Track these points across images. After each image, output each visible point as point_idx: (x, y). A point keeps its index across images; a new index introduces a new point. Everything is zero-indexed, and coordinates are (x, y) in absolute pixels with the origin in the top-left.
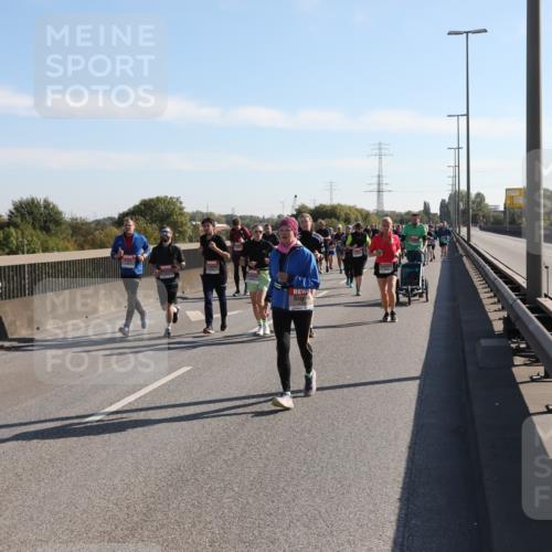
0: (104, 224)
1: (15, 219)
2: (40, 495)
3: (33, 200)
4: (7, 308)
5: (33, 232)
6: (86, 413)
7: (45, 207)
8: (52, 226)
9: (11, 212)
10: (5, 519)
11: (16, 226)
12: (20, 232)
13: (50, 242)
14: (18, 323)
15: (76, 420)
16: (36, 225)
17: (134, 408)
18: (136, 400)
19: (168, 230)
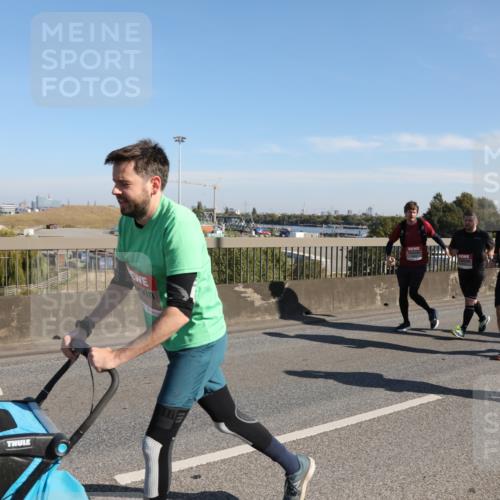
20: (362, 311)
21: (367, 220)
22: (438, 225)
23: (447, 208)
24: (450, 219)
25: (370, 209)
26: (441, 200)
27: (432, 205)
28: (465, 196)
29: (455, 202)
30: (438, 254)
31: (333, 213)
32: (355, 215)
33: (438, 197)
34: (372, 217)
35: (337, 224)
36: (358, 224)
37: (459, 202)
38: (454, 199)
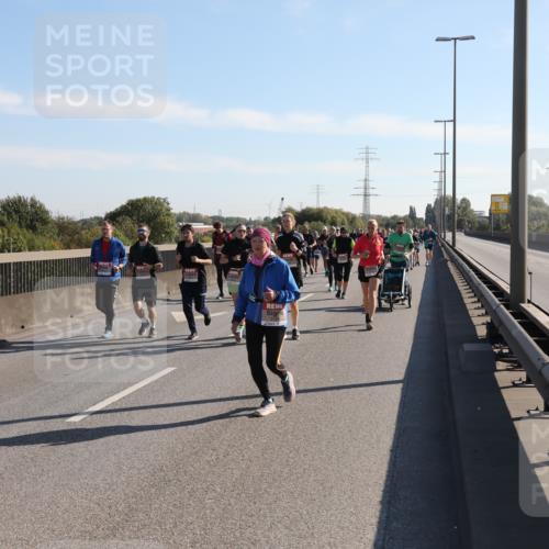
0: (91, 224)
1: (2, 217)
5: (19, 230)
7: (32, 206)
8: (38, 225)
11: (2, 224)
12: (6, 231)
13: (36, 241)
14: (3, 322)
15: (59, 420)
16: (23, 224)
17: (117, 407)
18: (120, 400)
19: (145, 228)
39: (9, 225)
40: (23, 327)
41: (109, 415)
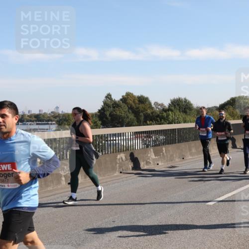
0: (212, 110)
1: (171, 108)
2: (188, 237)
3: (180, 98)
4: (170, 149)
5: (179, 113)
6: (207, 200)
7: (185, 102)
8: (188, 111)
9: (170, 105)
10: (173, 246)
11: (172, 111)
12: (173, 113)
13: (187, 118)
14: (174, 156)
15: (203, 203)
16: (181, 110)
17: (231, 199)
18: (232, 196)
19: (223, 113)
20: (50, 191)
21: (55, 117)
22: (110, 118)
23: (116, 105)
24: (118, 113)
25: (57, 108)
26: (111, 99)
27: (105, 103)
28: (128, 94)
29: (121, 100)
30: (110, 140)
31: (27, 113)
32: (45, 113)
33: (109, 96)
34: (59, 114)
35: (31, 121)
36: (48, 121)
37: (124, 100)
38: (121, 98)
39: (175, 111)
40: (183, 158)
41: (227, 203)
